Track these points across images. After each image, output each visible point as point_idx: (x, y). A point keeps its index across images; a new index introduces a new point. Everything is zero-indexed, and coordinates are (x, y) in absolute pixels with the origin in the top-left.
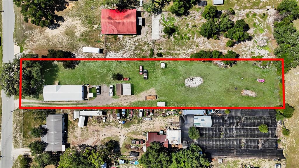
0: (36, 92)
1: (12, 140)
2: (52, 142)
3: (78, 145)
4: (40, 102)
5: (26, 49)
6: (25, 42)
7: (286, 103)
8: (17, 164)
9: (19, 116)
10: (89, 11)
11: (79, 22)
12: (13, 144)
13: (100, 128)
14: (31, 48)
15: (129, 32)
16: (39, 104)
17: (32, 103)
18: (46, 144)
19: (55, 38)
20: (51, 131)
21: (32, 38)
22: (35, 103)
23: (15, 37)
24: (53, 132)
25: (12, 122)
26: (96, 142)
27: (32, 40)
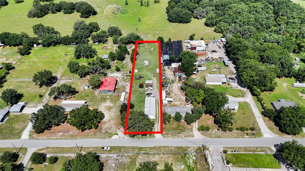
0: (151, 124)
1: (188, 138)
2: (185, 110)
3: (186, 103)
4: (157, 123)
5: (116, 132)
6: (110, 132)
7: (157, 40)
8: (207, 135)
9: (168, 134)
10: (97, 100)
11: (103, 104)
12: (191, 138)
13: (174, 94)
14: (115, 129)
15: (114, 84)
16: (158, 123)
17: (158, 127)
18: (187, 113)
19: (111, 116)
20: (177, 110)
21: (108, 128)
22: (158, 126)
23: (105, 138)
24: (178, 110)
25: (174, 138)
26: (183, 95)
27: (110, 129)
